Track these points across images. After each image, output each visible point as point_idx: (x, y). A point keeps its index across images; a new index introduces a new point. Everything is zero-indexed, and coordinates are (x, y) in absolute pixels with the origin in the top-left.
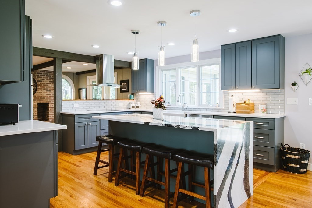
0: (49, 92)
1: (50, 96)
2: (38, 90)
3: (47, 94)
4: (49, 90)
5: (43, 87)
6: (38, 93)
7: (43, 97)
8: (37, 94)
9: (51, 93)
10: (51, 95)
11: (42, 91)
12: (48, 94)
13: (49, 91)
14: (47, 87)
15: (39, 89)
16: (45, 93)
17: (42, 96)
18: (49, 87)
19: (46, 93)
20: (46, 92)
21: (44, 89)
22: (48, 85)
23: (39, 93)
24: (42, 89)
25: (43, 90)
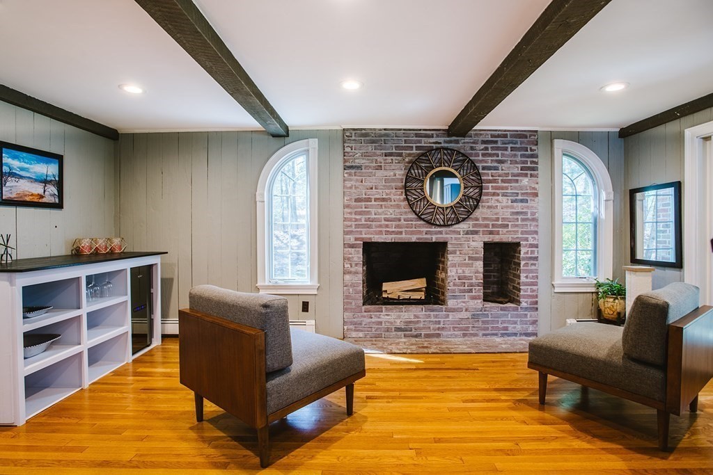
0: (520, 204)
1: (523, 220)
2: (484, 198)
3: (513, 213)
4: (520, 197)
5: (502, 188)
6: (485, 210)
7: (500, 223)
8: (483, 213)
9: (528, 207)
10: (526, 213)
11: (498, 201)
12: (517, 213)
13: (522, 201)
14: (515, 188)
15: (487, 194)
16: (507, 207)
17: (497, 219)
18: (521, 188)
19: (512, 207)
20: (510, 203)
21: (504, 195)
22: (517, 181)
23: (489, 207)
24: (498, 195)
25: (500, 198)
